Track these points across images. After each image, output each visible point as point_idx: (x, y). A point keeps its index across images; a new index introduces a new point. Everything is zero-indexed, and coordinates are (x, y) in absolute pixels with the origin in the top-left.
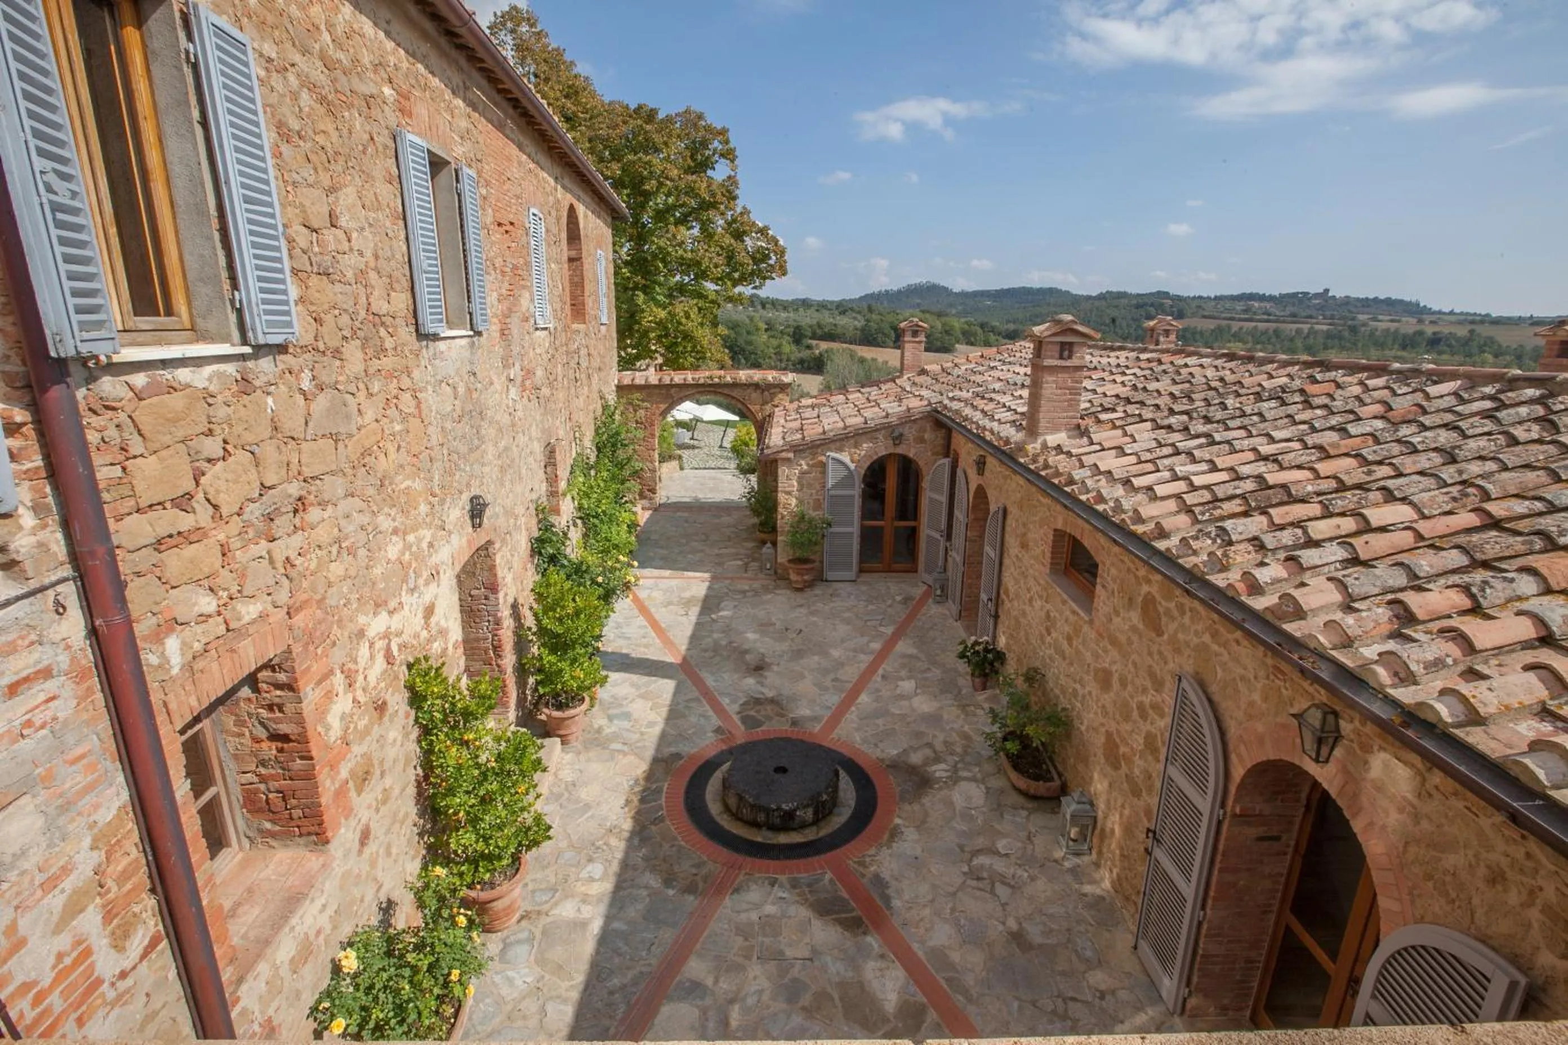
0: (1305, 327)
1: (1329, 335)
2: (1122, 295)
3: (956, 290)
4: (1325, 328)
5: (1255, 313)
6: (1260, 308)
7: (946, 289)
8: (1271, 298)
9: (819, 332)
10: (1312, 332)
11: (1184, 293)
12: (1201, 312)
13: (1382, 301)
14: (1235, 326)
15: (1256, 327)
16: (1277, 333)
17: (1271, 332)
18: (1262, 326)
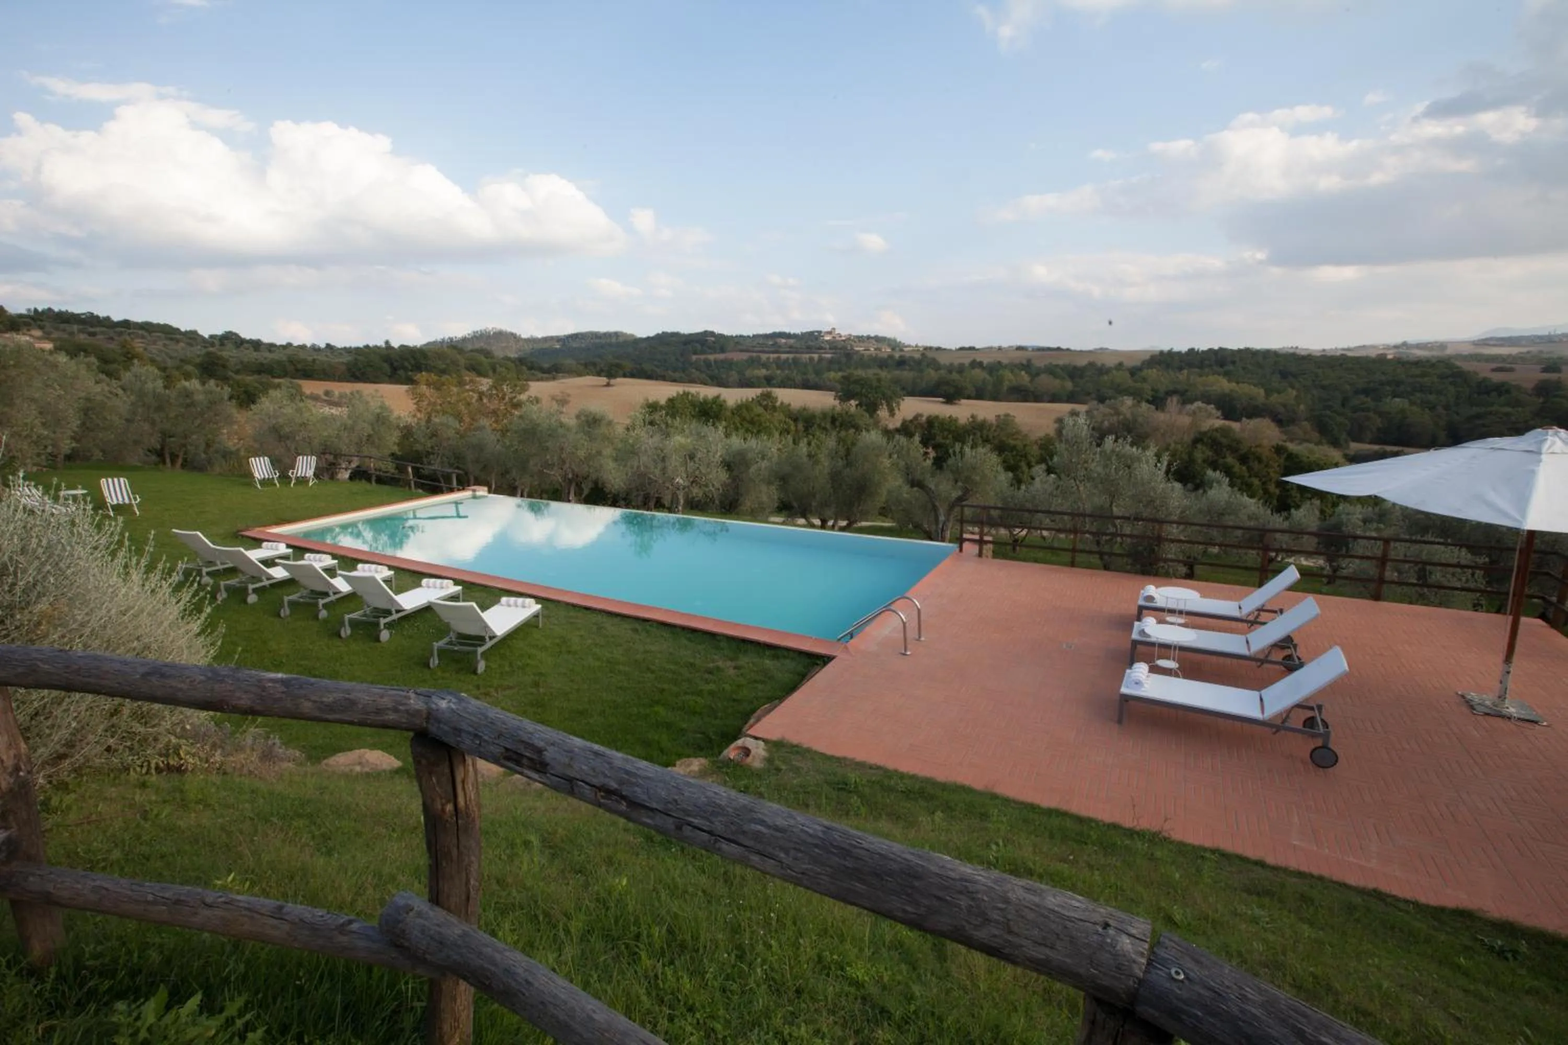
0: (816, 356)
1: (831, 361)
2: (675, 335)
3: (524, 336)
4: (829, 356)
5: (780, 347)
6: (786, 343)
7: (513, 335)
8: (795, 336)
9: (290, 368)
10: (821, 359)
11: (727, 332)
12: (740, 347)
13: (872, 338)
14: (764, 357)
15: (779, 358)
16: (795, 361)
17: (790, 361)
18: (784, 356)
